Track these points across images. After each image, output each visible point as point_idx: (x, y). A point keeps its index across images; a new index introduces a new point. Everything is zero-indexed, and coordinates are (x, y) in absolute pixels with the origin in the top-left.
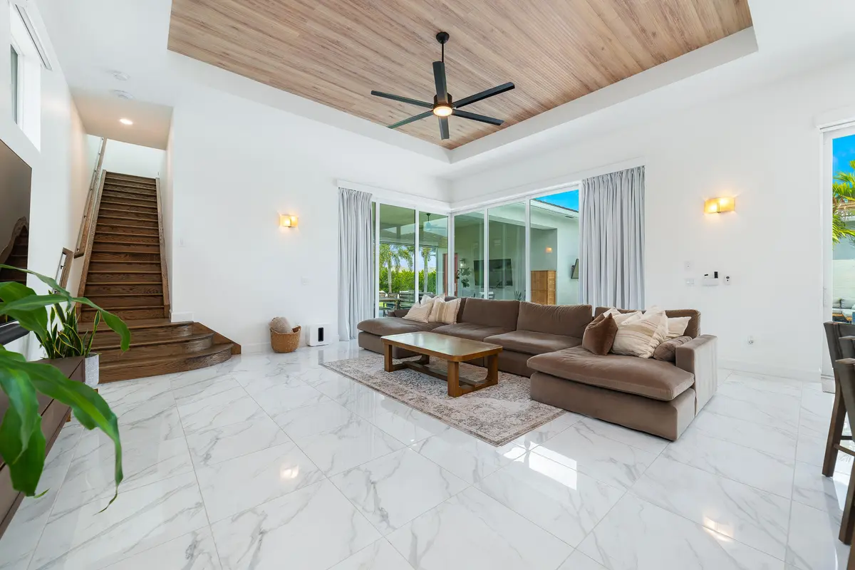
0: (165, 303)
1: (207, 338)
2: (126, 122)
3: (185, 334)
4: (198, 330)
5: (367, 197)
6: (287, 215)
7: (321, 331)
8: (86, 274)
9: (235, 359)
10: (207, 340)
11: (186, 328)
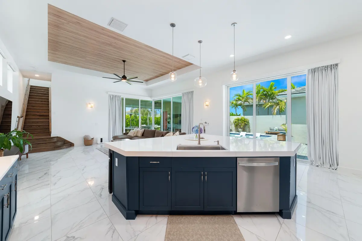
0: (50, 131)
1: (62, 141)
2: (37, 76)
3: (55, 140)
4: (59, 139)
5: (119, 97)
6: (90, 104)
7: (102, 139)
8: (24, 122)
9: (71, 148)
10: (62, 142)
11: (56, 138)
